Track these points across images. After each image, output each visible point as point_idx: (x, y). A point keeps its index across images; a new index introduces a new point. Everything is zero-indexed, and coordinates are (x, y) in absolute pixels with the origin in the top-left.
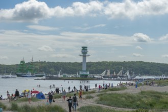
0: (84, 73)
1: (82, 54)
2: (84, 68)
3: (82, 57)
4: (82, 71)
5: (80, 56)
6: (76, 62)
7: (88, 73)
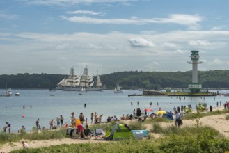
0: (195, 86)
1: (192, 61)
2: (195, 80)
3: (192, 65)
4: (192, 83)
5: (189, 63)
6: (179, 72)
7: (200, 86)
